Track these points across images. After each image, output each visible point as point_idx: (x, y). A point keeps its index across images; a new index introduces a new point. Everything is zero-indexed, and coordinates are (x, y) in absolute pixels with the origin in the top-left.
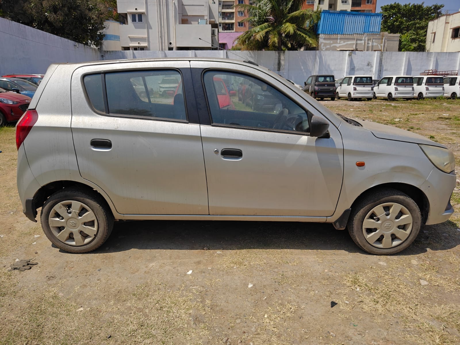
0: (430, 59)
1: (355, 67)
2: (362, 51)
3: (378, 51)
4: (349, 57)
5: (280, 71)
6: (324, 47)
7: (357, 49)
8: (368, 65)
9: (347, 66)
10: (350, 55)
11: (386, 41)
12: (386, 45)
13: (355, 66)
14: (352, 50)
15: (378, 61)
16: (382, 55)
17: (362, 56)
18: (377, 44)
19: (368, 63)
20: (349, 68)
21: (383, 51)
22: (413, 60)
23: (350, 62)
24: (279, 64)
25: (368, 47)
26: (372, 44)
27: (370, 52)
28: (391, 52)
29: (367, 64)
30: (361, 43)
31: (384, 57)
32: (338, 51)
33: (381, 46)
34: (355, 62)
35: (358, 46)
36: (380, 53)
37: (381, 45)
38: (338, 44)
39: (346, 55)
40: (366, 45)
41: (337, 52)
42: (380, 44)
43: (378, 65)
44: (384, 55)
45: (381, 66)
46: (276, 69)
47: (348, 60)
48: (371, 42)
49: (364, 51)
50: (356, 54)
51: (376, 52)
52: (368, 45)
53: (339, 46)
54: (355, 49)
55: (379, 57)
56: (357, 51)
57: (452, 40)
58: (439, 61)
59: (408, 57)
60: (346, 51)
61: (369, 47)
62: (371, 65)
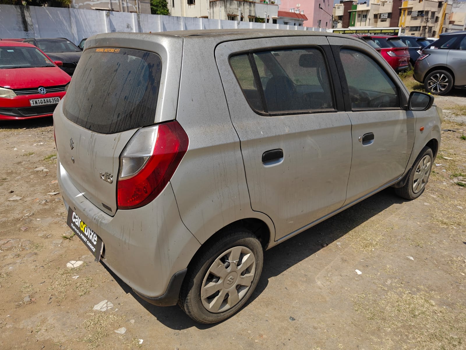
0: (180, 23)
1: (115, 29)
2: (118, 11)
3: (135, 13)
4: (107, 17)
5: (29, 32)
6: (76, 5)
7: (113, 9)
8: (128, 27)
9: (107, 28)
10: (108, 16)
11: (139, 2)
12: (140, 7)
13: (116, 27)
14: (109, 10)
15: (137, 23)
16: (139, 17)
17: (120, 17)
18: (131, 5)
19: (127, 25)
20: (110, 30)
21: (139, 13)
22: (167, 24)
23: (109, 22)
24: (25, 22)
25: (123, 7)
26: (127, 5)
27: (126, 13)
28: (146, 15)
29: (126, 27)
30: (115, 3)
31: (141, 19)
32: (93, 9)
33: (136, 8)
34: (114, 23)
35: (113, 6)
36: (136, 15)
37: (136, 6)
38: (91, 2)
39: (104, 16)
40: (121, 5)
41: (93, 11)
42: (134, 6)
43: (137, 27)
44: (140, 17)
45: (140, 28)
46: (22, 29)
47: (107, 21)
48: (125, 2)
49: (121, 12)
50: (114, 14)
51: (133, 13)
52: (123, 6)
53: (94, 5)
54: (111, 9)
55: (136, 19)
56: (114, 11)
57: (189, 5)
58: (187, 25)
59: (162, 21)
60: (102, 11)
61: (125, 8)
62: (130, 27)
